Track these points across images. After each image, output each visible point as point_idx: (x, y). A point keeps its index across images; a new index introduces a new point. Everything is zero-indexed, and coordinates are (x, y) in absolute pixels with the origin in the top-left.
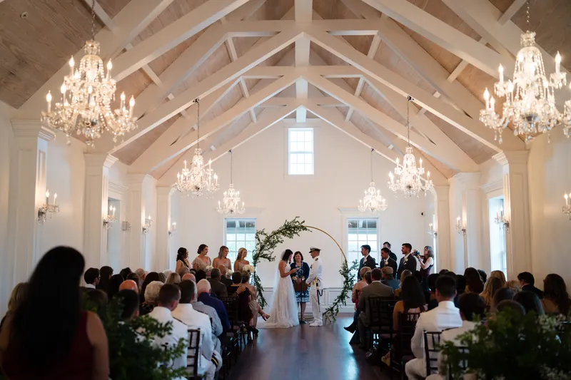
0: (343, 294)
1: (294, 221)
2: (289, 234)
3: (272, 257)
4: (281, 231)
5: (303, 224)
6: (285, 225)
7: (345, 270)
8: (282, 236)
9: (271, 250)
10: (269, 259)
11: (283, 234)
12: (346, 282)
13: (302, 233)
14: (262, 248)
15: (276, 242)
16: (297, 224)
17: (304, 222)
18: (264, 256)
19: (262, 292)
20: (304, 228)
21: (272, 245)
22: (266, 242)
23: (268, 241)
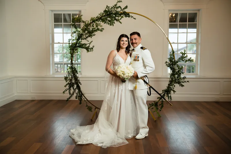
0: (168, 87)
1: (115, 6)
2: (109, 21)
3: (91, 46)
4: (100, 18)
5: (127, 10)
6: (105, 11)
7: (171, 61)
8: (102, 24)
9: (89, 39)
10: (88, 49)
11: (103, 21)
12: (173, 75)
13: (124, 20)
14: (80, 37)
15: (96, 31)
16: (119, 10)
17: (126, 7)
18: (82, 46)
19: (80, 85)
20: (127, 15)
21: (91, 34)
22: (84, 30)
23: (86, 30)
